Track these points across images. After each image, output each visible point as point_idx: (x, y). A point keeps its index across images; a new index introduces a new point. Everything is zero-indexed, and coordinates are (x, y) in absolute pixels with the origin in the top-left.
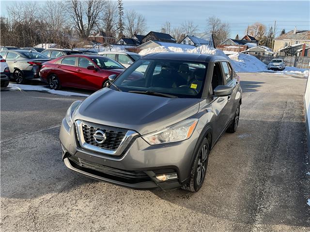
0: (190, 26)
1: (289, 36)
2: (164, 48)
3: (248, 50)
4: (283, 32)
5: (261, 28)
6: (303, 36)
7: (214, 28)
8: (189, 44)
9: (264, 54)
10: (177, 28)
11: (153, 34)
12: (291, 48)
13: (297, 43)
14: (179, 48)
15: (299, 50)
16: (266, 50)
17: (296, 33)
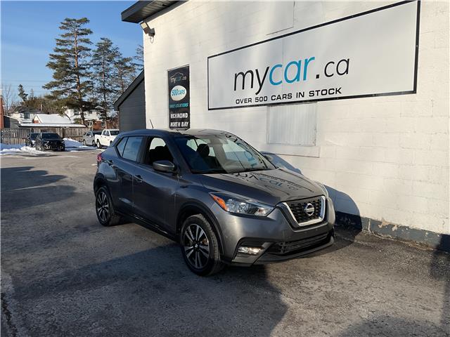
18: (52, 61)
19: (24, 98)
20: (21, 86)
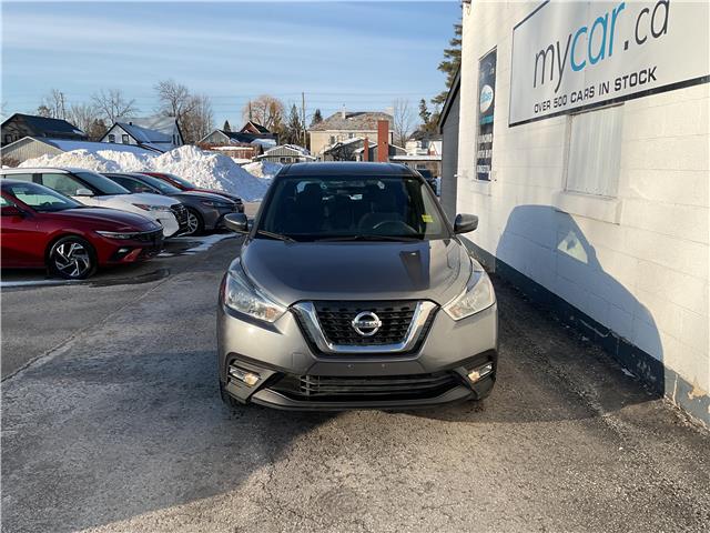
0: (115, 100)
1: (335, 124)
2: (85, 154)
3: (266, 154)
4: (318, 116)
5: (273, 108)
6: (358, 124)
7: (174, 105)
8: (125, 143)
9: (297, 161)
10: (80, 105)
11: (21, 119)
12: (342, 147)
13: (351, 137)
14: (127, 154)
15: (359, 151)
16: (300, 154)
17: (347, 117)
18: (447, 60)
19: (426, 119)
20: (423, 101)
